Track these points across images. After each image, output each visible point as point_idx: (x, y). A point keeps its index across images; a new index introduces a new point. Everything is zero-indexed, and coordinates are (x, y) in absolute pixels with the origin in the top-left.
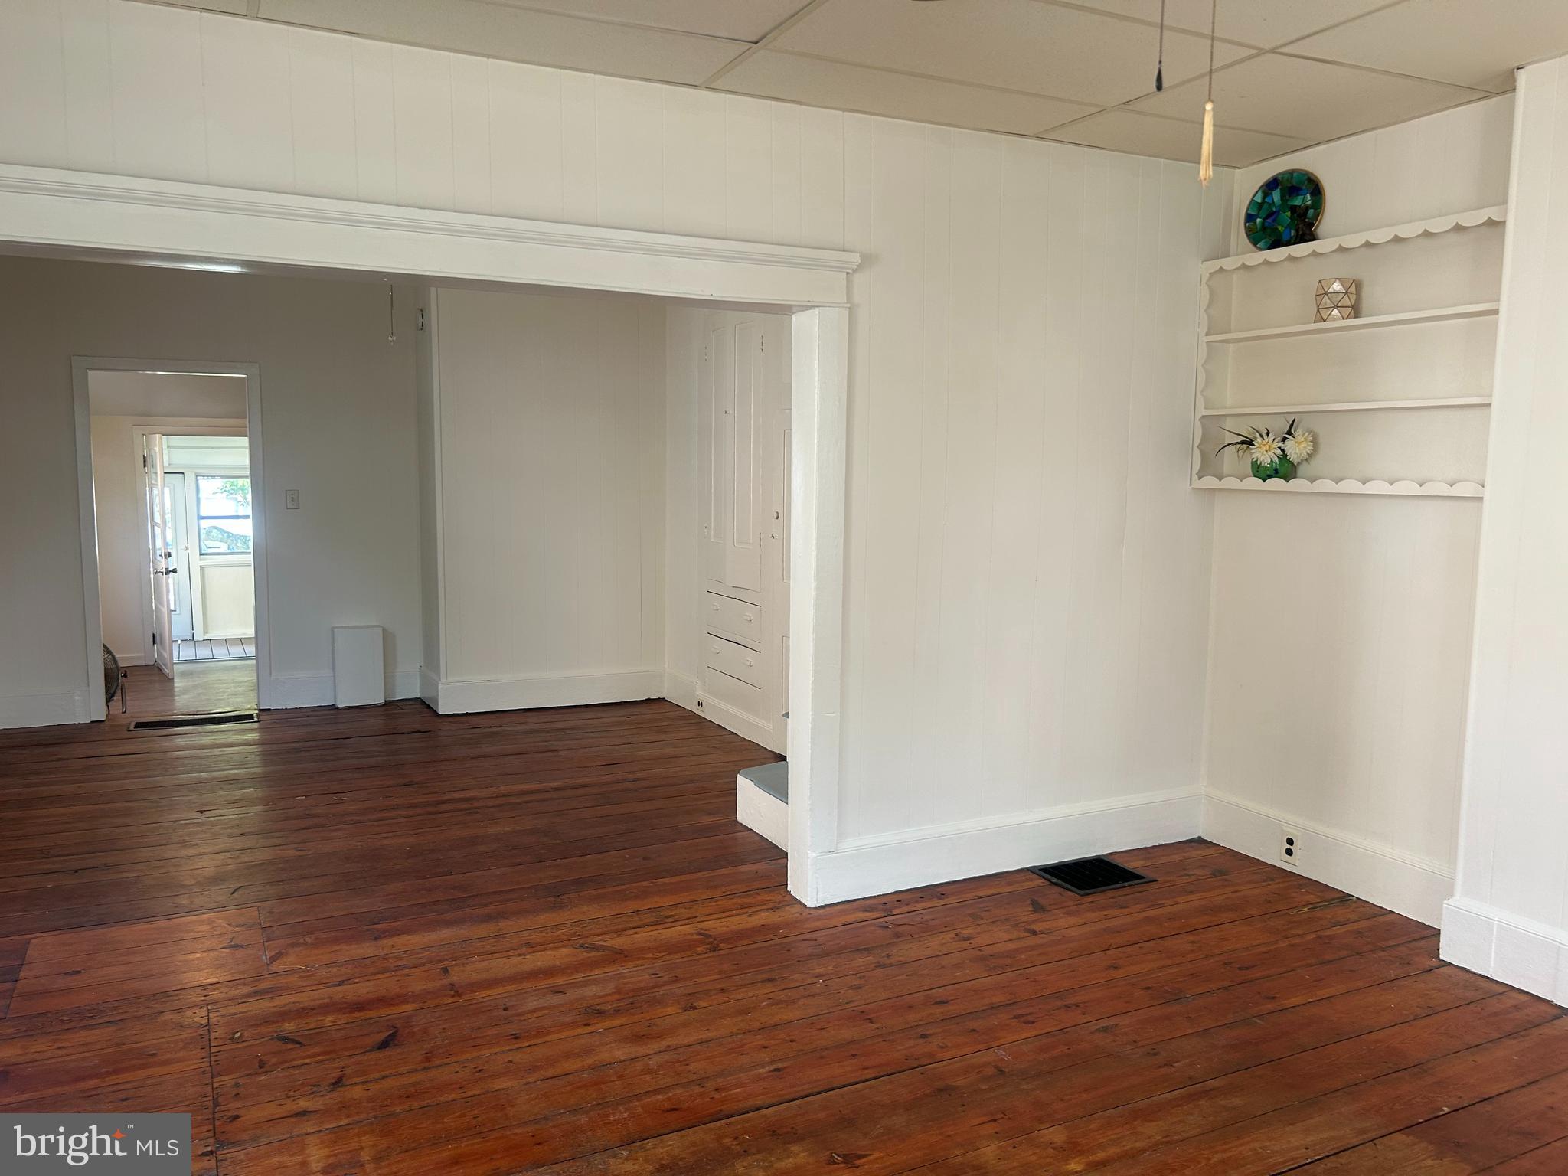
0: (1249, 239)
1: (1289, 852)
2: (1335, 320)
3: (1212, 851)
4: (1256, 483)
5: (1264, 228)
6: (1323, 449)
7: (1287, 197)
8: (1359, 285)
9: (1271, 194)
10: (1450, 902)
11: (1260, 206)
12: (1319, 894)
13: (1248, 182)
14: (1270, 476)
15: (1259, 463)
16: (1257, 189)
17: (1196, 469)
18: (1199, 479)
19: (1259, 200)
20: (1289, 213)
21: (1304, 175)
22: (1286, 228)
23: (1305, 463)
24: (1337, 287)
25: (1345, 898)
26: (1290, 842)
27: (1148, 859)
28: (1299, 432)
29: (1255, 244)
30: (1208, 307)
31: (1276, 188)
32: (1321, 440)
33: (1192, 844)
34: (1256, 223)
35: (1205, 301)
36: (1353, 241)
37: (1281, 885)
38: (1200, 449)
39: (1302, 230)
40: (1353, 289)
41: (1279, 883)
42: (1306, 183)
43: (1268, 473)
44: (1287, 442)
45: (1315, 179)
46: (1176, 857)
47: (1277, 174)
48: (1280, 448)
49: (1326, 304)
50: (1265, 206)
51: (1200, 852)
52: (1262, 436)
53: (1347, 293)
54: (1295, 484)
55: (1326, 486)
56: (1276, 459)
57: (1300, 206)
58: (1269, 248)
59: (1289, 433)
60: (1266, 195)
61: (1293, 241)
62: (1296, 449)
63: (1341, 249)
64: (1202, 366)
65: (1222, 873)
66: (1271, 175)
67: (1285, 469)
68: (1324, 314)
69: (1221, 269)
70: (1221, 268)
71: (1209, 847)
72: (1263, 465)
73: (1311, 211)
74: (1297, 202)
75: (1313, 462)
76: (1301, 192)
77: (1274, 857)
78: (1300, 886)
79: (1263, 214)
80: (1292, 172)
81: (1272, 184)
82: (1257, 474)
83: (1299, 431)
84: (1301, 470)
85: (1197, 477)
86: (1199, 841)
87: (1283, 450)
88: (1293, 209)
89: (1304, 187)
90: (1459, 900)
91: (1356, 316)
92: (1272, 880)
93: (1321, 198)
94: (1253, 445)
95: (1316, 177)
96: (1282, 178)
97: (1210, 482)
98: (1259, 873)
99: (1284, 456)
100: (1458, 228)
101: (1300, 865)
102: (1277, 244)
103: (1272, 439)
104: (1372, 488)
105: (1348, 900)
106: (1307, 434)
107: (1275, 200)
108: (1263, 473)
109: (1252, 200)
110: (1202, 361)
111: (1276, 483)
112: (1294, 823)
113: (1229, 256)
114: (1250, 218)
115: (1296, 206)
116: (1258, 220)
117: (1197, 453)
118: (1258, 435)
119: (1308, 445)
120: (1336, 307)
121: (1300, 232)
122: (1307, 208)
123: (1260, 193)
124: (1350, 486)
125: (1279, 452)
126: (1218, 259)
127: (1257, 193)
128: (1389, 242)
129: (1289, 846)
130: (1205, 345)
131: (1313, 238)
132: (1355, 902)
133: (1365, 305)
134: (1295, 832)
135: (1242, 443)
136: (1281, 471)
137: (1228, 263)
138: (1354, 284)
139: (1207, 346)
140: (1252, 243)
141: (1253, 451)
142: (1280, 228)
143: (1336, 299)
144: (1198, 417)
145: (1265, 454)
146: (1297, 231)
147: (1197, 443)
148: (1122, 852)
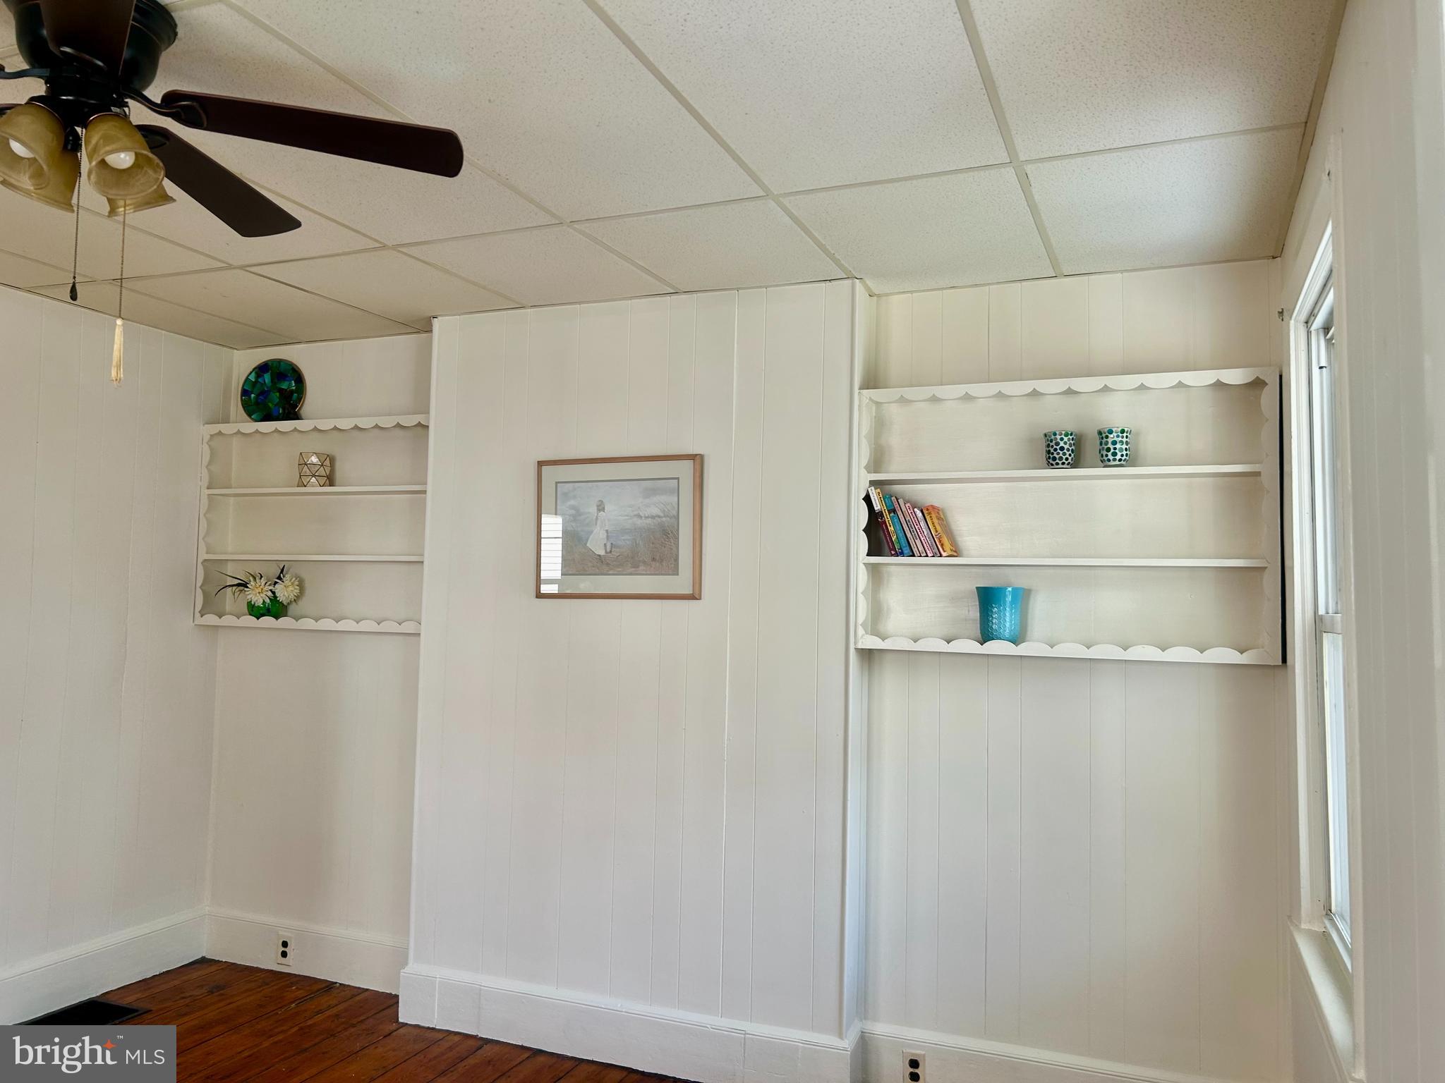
0: (245, 411)
1: (284, 954)
2: (313, 486)
3: (213, 968)
4: (250, 621)
5: (257, 403)
6: (308, 592)
7: (276, 381)
8: (332, 460)
9: (263, 376)
10: (407, 969)
11: (254, 384)
12: (308, 988)
13: (244, 362)
14: (263, 615)
15: (253, 603)
16: (251, 370)
17: (199, 607)
18: (202, 617)
19: (252, 378)
20: (278, 394)
21: (290, 365)
22: (275, 405)
23: (294, 603)
24: (314, 459)
25: (329, 986)
26: (285, 944)
27: (145, 990)
28: (287, 578)
29: (250, 415)
30: (210, 463)
31: (267, 372)
32: (307, 584)
33: (193, 967)
34: (250, 397)
35: (206, 458)
36: (326, 425)
37: (275, 987)
38: (202, 590)
39: (288, 409)
40: (327, 462)
41: (274, 985)
42: (291, 372)
43: (261, 612)
44: (276, 586)
45: (297, 369)
46: (176, 982)
47: (268, 361)
48: (271, 590)
49: (306, 472)
50: (258, 385)
51: (200, 973)
52: (255, 578)
53: (322, 465)
54: (284, 622)
55: (308, 623)
56: (268, 601)
57: (286, 390)
58: (262, 421)
59: (279, 578)
60: (258, 376)
61: (280, 417)
62: (285, 592)
63: (316, 429)
64: (205, 515)
65: (219, 988)
66: (264, 360)
67: (276, 609)
68: (305, 480)
69: (220, 433)
70: (220, 431)
71: (211, 965)
72: (256, 605)
73: (295, 395)
74: (284, 385)
75: (300, 603)
76: (288, 379)
77: (270, 961)
78: (292, 984)
79: (257, 390)
80: (280, 361)
81: (262, 369)
82: (251, 612)
83: (288, 576)
84: (293, 609)
85: (199, 615)
86: (203, 961)
87: (274, 593)
88: (281, 391)
89: (289, 375)
90: (413, 968)
91: (331, 484)
92: (267, 984)
93: (303, 386)
94: (247, 587)
95: (299, 368)
96: (272, 364)
97: (211, 619)
98: (255, 981)
99: (274, 598)
100: (398, 426)
101: (296, 965)
102: (267, 418)
103: (263, 584)
104: (342, 626)
105: (332, 988)
106: (294, 579)
107: (267, 381)
108: (257, 612)
109: (247, 378)
110: (203, 512)
111: (267, 621)
112: (286, 925)
113: (229, 423)
114: (245, 393)
115: (283, 389)
116: (253, 395)
117: (199, 593)
118: (251, 579)
119: (295, 589)
120: (314, 476)
121: (286, 411)
122: (292, 392)
123: (253, 374)
124: (327, 624)
125: (270, 594)
126: (219, 423)
127: (251, 373)
128: (352, 429)
129: (283, 949)
130: (206, 497)
131: (296, 417)
132: (338, 988)
133: (338, 475)
134: (289, 935)
135: (239, 585)
136: (273, 610)
137: (227, 429)
138: (328, 459)
139: (208, 498)
140: (247, 414)
141: (247, 593)
142: (270, 405)
143: (314, 469)
144: (200, 560)
145: (258, 596)
146: (284, 409)
147: (199, 584)
148: (119, 989)
